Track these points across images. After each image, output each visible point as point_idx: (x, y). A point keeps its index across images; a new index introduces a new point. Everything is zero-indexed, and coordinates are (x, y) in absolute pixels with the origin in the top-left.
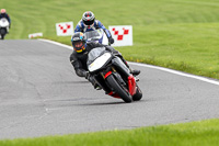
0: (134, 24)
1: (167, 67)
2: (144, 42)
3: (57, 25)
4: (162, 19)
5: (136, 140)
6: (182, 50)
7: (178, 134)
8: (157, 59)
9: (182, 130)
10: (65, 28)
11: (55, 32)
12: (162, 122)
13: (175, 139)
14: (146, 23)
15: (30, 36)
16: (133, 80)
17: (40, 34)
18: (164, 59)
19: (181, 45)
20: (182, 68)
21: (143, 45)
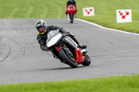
0: (133, 8)
5: (133, 82)
10: (89, 11)
11: (82, 14)
16: (79, 52)
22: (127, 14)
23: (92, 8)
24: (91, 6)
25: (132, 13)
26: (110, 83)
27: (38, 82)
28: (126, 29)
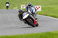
0: (42, 5)
1: (50, 16)
2: (44, 10)
3: (21, 5)
4: (49, 4)
5: (42, 35)
6: (54, 12)
7: (53, 34)
8: (47, 14)
9: (54, 33)
12: (49, 31)
13: (52, 35)
14: (45, 5)
15: (14, 8)
16: (35, 21)
17: (17, 8)
18: (49, 14)
19: (54, 11)
20: (54, 17)
21: (44, 11)
22: (39, 7)
23: (25, 5)
24: (24, 4)
25: (41, 7)
26: (32, 36)
27: (2, 35)
28: (39, 14)
